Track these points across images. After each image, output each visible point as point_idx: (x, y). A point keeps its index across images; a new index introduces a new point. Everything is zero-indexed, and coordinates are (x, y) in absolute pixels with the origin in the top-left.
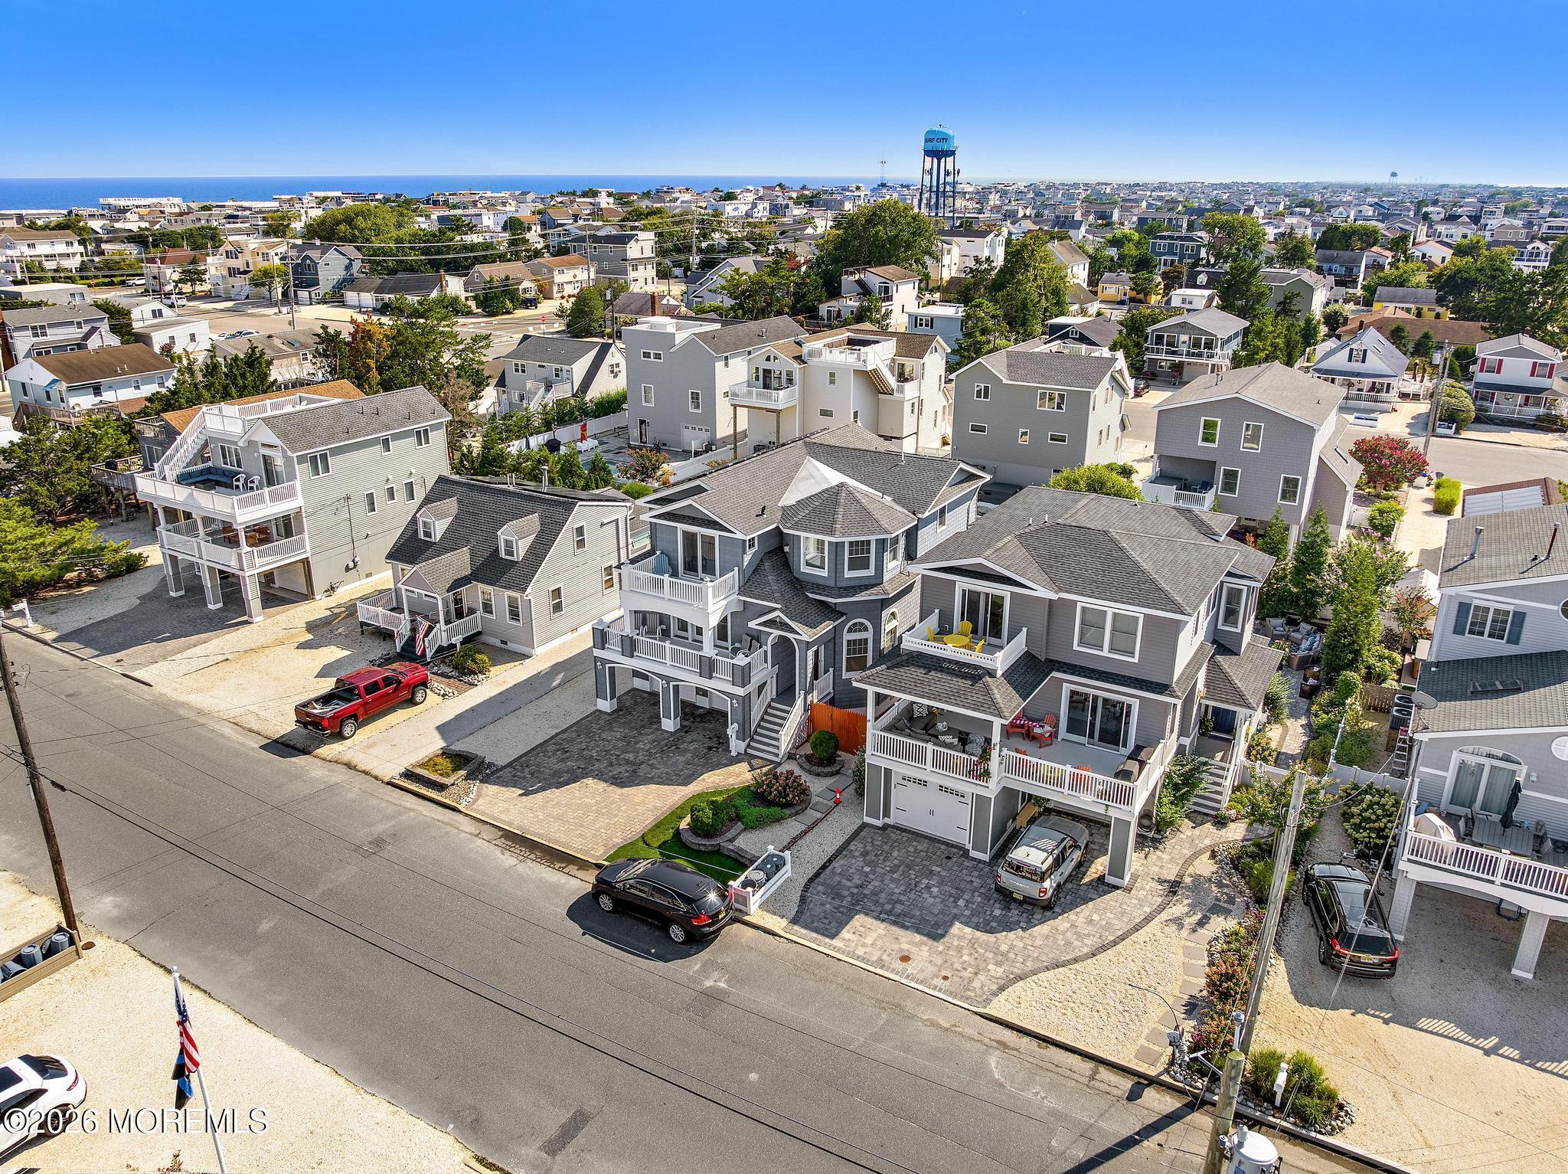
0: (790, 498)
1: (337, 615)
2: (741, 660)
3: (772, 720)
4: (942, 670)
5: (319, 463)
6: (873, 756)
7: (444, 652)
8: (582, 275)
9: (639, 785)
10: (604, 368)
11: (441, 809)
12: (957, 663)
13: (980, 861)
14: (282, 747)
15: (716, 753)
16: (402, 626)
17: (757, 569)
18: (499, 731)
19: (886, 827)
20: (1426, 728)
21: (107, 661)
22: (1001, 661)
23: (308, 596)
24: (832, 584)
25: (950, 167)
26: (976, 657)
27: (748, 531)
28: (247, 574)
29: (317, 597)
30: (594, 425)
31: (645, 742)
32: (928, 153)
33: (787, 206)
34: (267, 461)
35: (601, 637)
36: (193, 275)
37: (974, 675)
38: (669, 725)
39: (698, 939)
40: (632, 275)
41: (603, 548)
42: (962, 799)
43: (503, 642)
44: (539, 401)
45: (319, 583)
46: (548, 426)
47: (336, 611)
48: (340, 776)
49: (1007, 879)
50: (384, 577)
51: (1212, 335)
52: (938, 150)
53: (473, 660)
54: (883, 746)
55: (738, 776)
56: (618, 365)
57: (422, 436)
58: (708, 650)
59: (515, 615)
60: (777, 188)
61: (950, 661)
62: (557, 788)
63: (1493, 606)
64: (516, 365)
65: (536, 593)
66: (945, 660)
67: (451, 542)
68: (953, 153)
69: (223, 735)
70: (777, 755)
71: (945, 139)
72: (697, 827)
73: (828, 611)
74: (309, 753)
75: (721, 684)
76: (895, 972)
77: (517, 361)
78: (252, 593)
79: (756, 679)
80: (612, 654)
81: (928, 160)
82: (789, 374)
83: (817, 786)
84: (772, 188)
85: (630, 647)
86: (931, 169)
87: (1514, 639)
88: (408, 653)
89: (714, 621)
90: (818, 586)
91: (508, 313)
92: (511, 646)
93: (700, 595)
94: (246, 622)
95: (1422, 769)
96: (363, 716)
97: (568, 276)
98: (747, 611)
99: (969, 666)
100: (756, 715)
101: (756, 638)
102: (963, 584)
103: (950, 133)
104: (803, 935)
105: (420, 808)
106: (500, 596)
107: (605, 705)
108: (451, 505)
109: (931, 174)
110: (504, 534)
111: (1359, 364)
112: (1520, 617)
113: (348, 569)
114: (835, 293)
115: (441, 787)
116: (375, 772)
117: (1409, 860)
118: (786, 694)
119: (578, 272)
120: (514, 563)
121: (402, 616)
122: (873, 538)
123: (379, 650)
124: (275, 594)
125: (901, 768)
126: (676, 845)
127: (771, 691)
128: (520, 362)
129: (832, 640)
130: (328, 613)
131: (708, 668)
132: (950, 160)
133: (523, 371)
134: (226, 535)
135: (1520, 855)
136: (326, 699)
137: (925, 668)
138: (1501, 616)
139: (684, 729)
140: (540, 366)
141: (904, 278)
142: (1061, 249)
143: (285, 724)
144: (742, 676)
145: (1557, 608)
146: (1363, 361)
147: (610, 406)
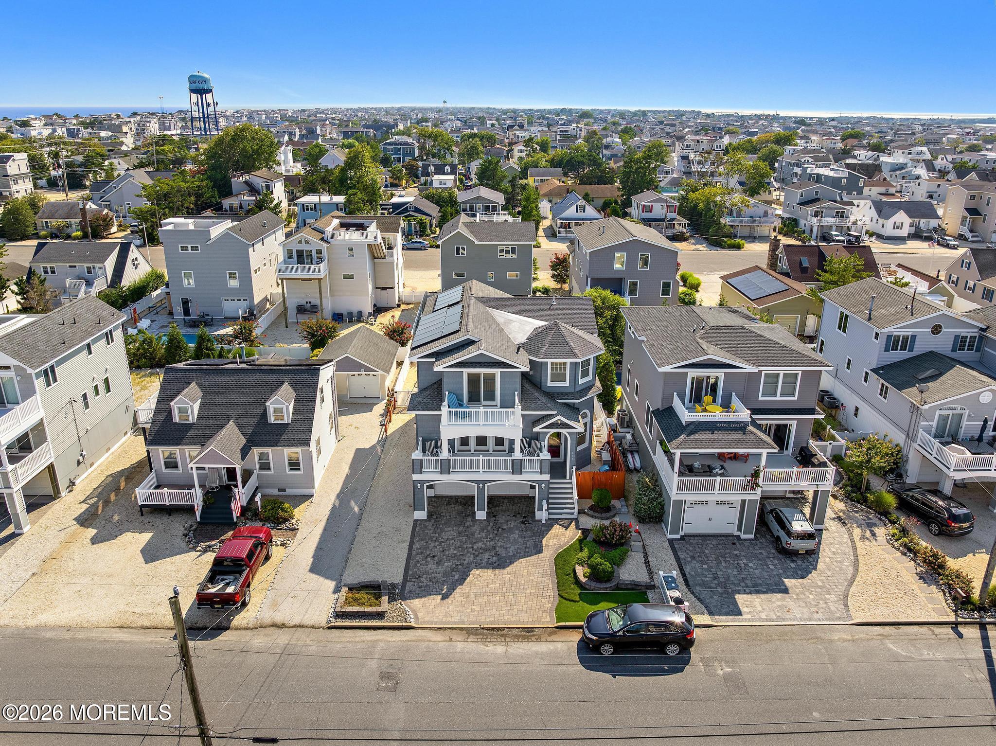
1: (95, 506)
3: (557, 492)
4: (720, 429)
5: (50, 376)
6: (677, 495)
7: (249, 511)
9: (511, 563)
10: (129, 263)
11: (396, 632)
12: (725, 422)
13: (750, 540)
16: (198, 499)
18: (363, 558)
19: (683, 538)
20: (925, 402)
23: (57, 495)
24: (572, 390)
25: (210, 100)
26: (733, 416)
28: (15, 490)
29: (63, 494)
32: (193, 91)
33: (79, 130)
35: (419, 465)
37: (741, 427)
38: (481, 515)
42: (732, 506)
43: (280, 490)
47: (92, 502)
51: (495, 202)
52: (200, 88)
53: (283, 510)
54: (683, 487)
55: (564, 535)
56: (136, 259)
57: (109, 337)
59: (295, 466)
60: (55, 117)
61: (720, 422)
62: (461, 584)
63: (902, 334)
64: (45, 268)
65: (313, 444)
66: (716, 422)
67: (210, 419)
68: (211, 91)
69: (121, 641)
70: (573, 514)
71: (205, 81)
74: (227, 628)
77: (45, 265)
78: (20, 507)
80: (431, 475)
81: (194, 96)
82: (319, 252)
84: (51, 117)
85: (447, 467)
86: (198, 102)
87: (911, 350)
89: (519, 433)
90: (562, 393)
92: (289, 491)
93: (511, 416)
94: (13, 536)
95: (922, 423)
99: (733, 422)
102: (693, 373)
103: (206, 76)
104: (725, 620)
105: (381, 637)
106: (279, 454)
107: (423, 515)
108: (192, 391)
109: (198, 105)
111: (582, 213)
112: (914, 337)
113: (79, 463)
115: (380, 615)
116: (307, 621)
117: (954, 470)
120: (286, 425)
121: (193, 491)
122: (591, 357)
125: (688, 497)
128: (48, 265)
130: (85, 507)
131: (518, 467)
132: (209, 96)
133: (53, 272)
135: (979, 454)
137: (709, 430)
138: (905, 339)
139: (492, 515)
140: (70, 267)
145: (929, 330)
146: (584, 212)
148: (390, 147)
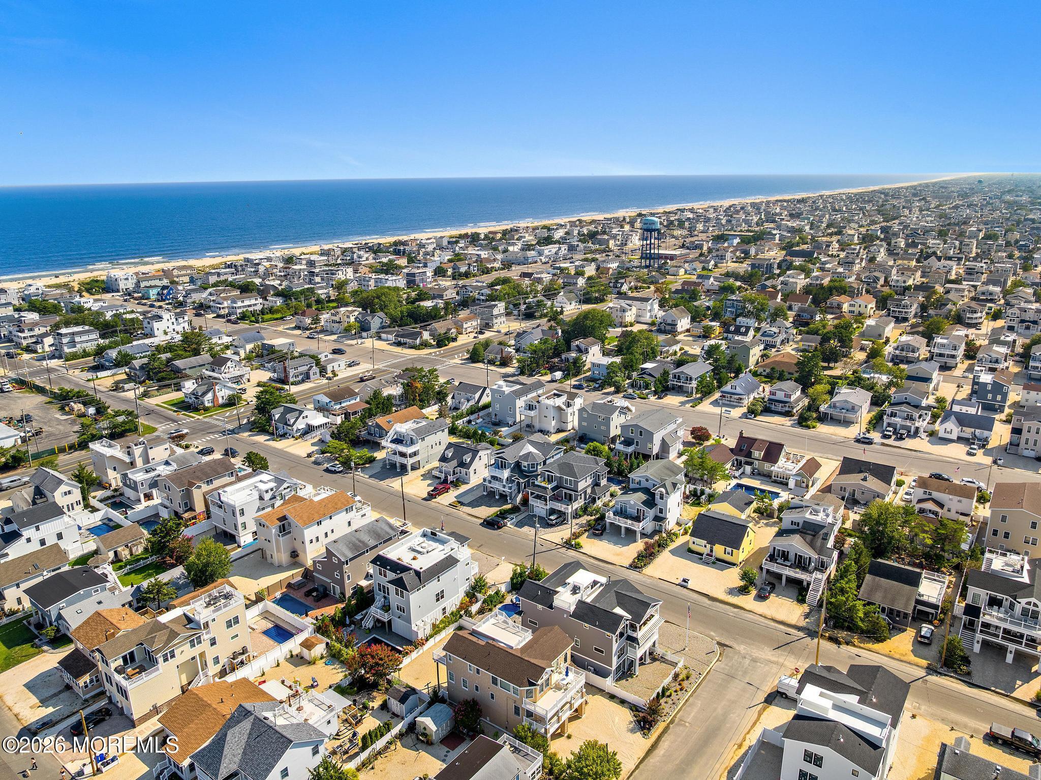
0: (521, 454)
1: (427, 473)
2: (510, 485)
3: (516, 496)
5: (423, 439)
6: (530, 502)
7: (452, 482)
8: (474, 323)
9: (492, 507)
10: (485, 394)
11: (457, 511)
13: (545, 518)
14: (425, 499)
15: (506, 502)
16: (443, 476)
17: (514, 468)
18: (465, 497)
19: (531, 513)
21: (382, 482)
22: (550, 486)
23: (419, 468)
24: (528, 471)
26: (546, 486)
27: (512, 461)
28: (408, 464)
29: (422, 469)
30: (482, 413)
31: (493, 500)
34: (411, 438)
35: (485, 480)
36: (316, 321)
37: (545, 488)
38: (497, 497)
39: (499, 528)
40: (495, 321)
41: (485, 460)
42: (543, 509)
44: (465, 407)
45: (421, 466)
46: (468, 415)
48: (437, 505)
49: (549, 521)
50: (436, 464)
52: (649, 228)
53: (459, 484)
54: (532, 500)
55: (509, 506)
56: (489, 393)
57: (443, 431)
58: (504, 483)
59: (466, 474)
62: (477, 507)
65: (471, 470)
67: (452, 459)
69: (413, 497)
70: (516, 503)
72: (501, 513)
73: (527, 476)
74: (430, 501)
75: (506, 490)
76: (529, 533)
78: (409, 468)
79: (513, 489)
80: (487, 483)
83: (522, 508)
85: (490, 482)
88: (445, 481)
89: (506, 478)
90: (525, 472)
91: (446, 345)
92: (466, 481)
93: (503, 473)
94: (409, 474)
96: (440, 494)
97: (469, 324)
98: (512, 476)
100: (513, 495)
101: (514, 481)
102: (547, 473)
104: (516, 528)
105: (454, 511)
106: (464, 470)
107: (485, 493)
108: (452, 449)
110: (464, 458)
114: (569, 349)
115: (458, 507)
116: (444, 504)
118: (519, 492)
119: (473, 322)
120: (466, 464)
121: (442, 474)
123: (437, 481)
124: (413, 468)
125: (535, 504)
126: (497, 516)
127: (516, 491)
128: (459, 392)
129: (528, 481)
130: (425, 473)
131: (504, 486)
134: (403, 455)
136: (432, 491)
139: (500, 498)
140: (465, 394)
141: (593, 344)
142: (677, 312)
143: (425, 495)
144: (510, 488)
147: (486, 407)
148: (729, 302)
